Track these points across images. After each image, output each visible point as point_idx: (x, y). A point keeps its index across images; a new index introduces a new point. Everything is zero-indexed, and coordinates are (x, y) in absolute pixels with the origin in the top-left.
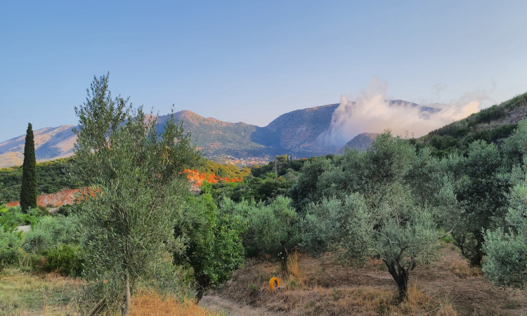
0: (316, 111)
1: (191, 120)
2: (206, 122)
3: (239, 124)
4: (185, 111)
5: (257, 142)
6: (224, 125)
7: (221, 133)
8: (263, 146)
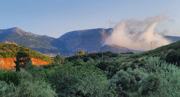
0: (84, 32)
1: (18, 33)
2: (27, 34)
3: (44, 36)
4: (15, 28)
5: (53, 46)
6: (36, 36)
7: (34, 40)
8: (56, 48)
